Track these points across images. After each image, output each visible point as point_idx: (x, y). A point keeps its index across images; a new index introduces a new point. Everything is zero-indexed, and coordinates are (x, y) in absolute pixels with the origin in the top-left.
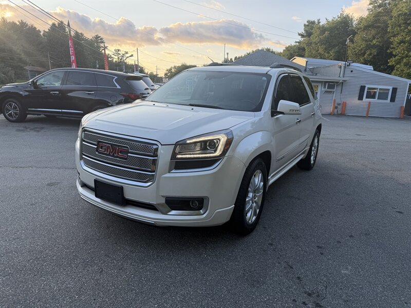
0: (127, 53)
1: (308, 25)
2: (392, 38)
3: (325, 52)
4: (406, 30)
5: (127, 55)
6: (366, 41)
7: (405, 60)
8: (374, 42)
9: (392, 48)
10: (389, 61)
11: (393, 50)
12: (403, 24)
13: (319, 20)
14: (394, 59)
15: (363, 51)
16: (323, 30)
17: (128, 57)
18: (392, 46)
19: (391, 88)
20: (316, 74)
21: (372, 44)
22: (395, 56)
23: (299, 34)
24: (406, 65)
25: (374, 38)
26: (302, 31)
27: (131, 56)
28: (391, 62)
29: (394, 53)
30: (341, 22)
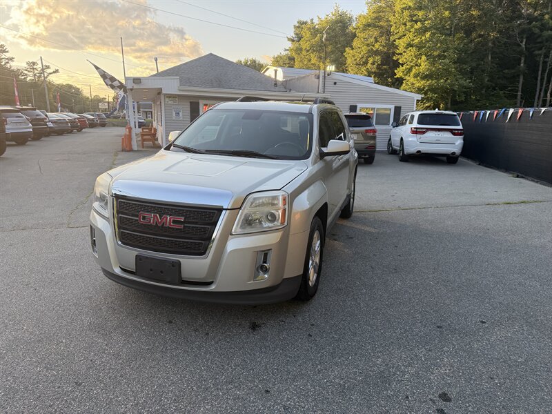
0: (48, 67)
1: (299, 27)
2: (397, 41)
3: (319, 62)
4: (413, 30)
5: (49, 71)
6: (368, 45)
7: (414, 71)
8: (377, 46)
9: (398, 54)
10: (396, 71)
11: (399, 56)
12: (409, 21)
13: (312, 20)
14: (401, 69)
15: (364, 60)
16: (315, 31)
17: (50, 74)
18: (398, 51)
19: (392, 107)
20: (290, 90)
21: (374, 49)
22: (402, 65)
23: (289, 39)
24: (416, 76)
25: (376, 41)
26: (292, 34)
27: (54, 72)
28: (399, 73)
29: (400, 61)
30: (337, 22)
